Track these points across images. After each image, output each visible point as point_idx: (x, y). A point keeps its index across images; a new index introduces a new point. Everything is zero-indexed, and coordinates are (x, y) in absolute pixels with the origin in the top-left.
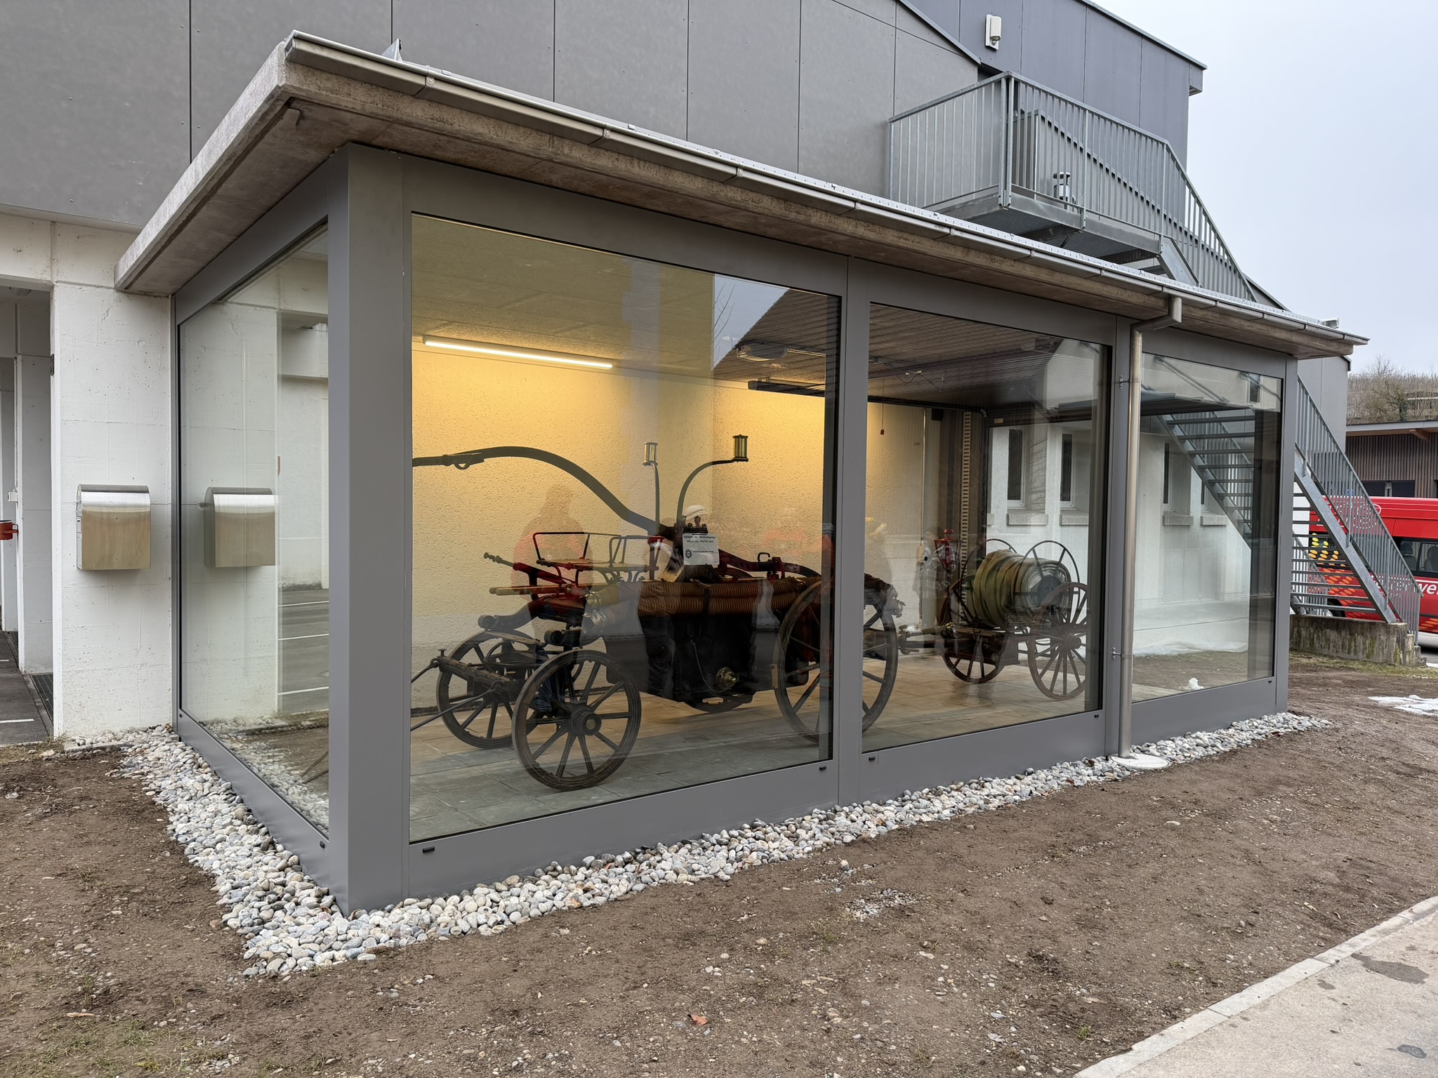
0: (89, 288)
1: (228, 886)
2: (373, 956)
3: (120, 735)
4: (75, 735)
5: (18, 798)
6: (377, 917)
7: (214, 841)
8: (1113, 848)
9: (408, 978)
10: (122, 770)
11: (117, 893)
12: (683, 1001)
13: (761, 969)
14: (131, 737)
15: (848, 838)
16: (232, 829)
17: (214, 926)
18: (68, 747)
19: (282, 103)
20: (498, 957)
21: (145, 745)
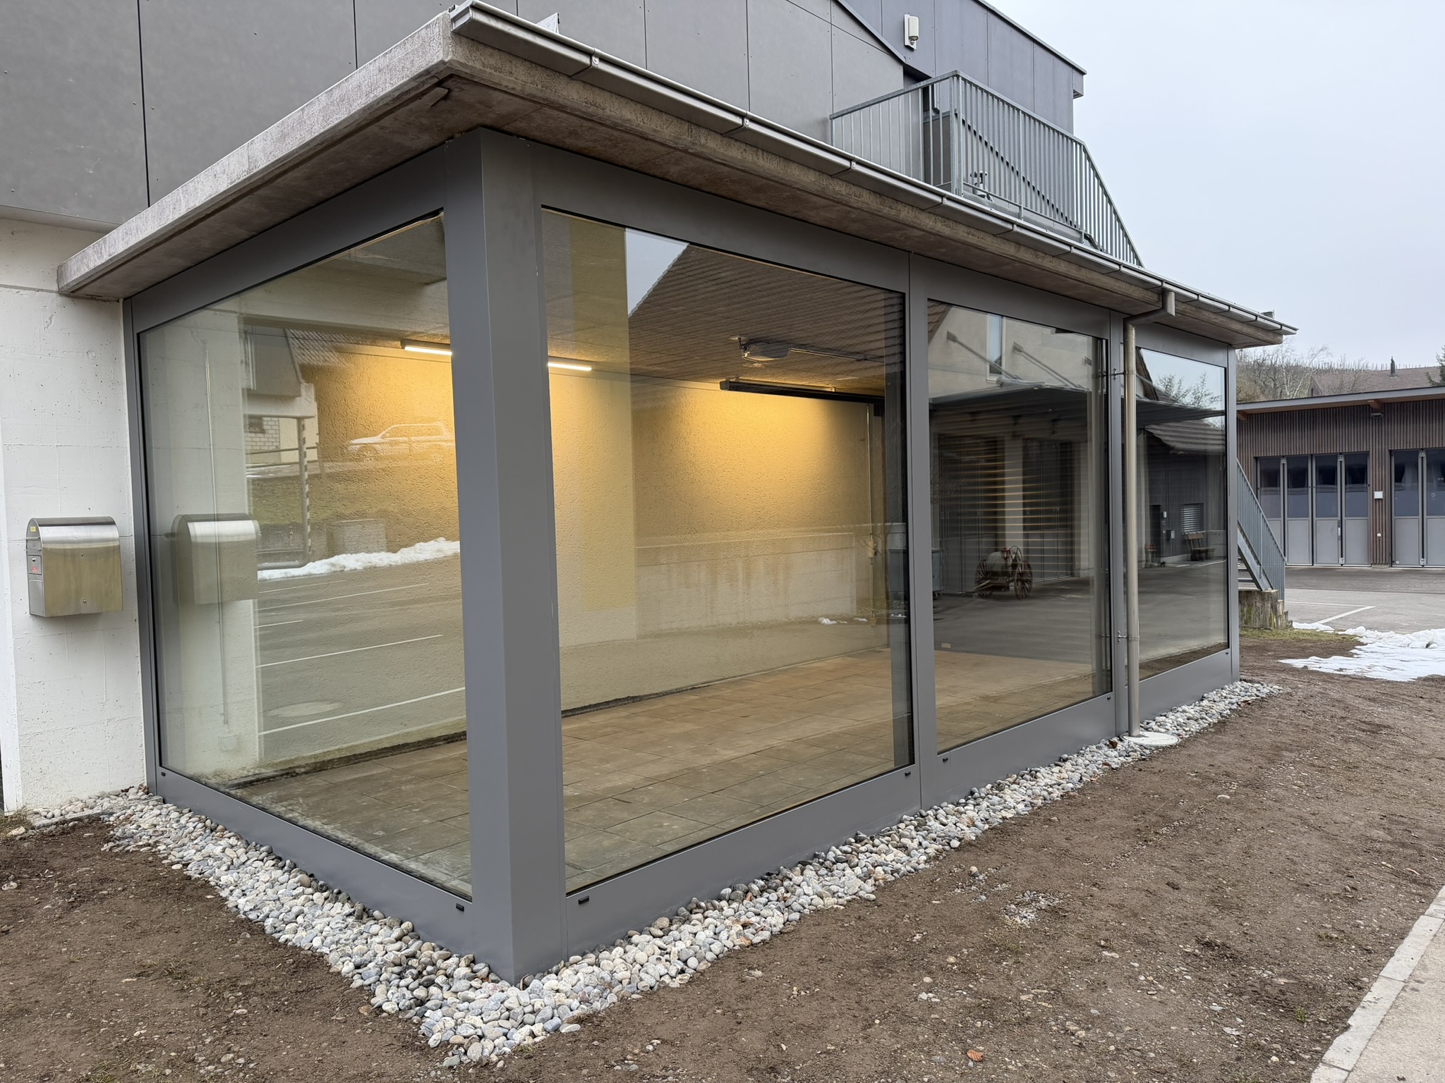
0: (27, 292)
1: (351, 966)
2: (576, 1027)
3: (91, 802)
4: (36, 807)
5: (19, 888)
6: (551, 981)
7: (294, 916)
8: (1191, 826)
9: (635, 1046)
10: (118, 842)
11: (225, 988)
12: (923, 1034)
13: (971, 989)
14: (106, 804)
15: (955, 843)
16: (306, 898)
17: (366, 1014)
18: (38, 822)
19: (436, 80)
20: (711, 1011)
21: (129, 812)
